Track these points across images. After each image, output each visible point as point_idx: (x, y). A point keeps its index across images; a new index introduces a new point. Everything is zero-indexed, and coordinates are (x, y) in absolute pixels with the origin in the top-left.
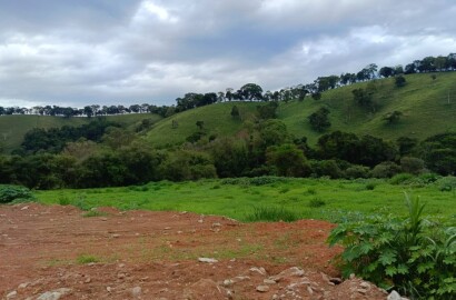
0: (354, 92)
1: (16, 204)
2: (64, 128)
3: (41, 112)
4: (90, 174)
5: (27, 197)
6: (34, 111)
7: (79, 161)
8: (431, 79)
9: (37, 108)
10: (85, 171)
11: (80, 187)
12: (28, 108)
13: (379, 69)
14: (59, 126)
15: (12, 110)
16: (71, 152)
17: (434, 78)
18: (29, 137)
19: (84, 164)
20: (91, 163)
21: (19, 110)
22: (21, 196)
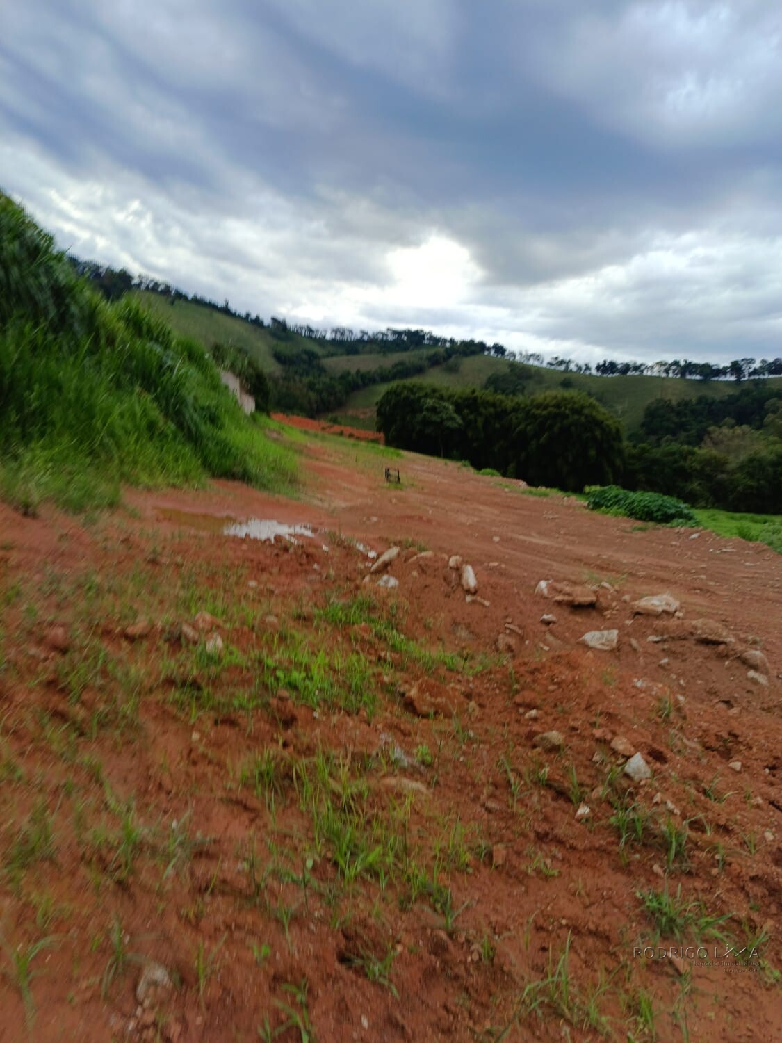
1: (679, 527)
2: (701, 400)
3: (667, 371)
4: (751, 487)
5: (689, 518)
6: (656, 369)
7: (733, 462)
9: (661, 364)
10: (743, 481)
11: (736, 509)
12: (650, 364)
14: (693, 396)
15: (627, 368)
16: (716, 444)
18: (651, 414)
19: (741, 468)
20: (754, 466)
21: (637, 368)
22: (680, 515)
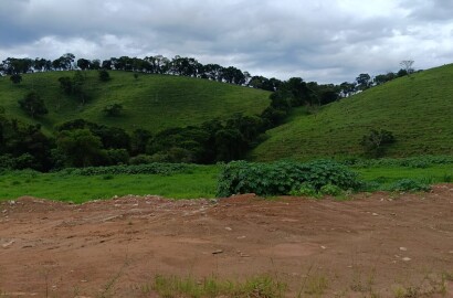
0: (60, 80)
8: (133, 78)
13: (76, 60)
17: (136, 76)
